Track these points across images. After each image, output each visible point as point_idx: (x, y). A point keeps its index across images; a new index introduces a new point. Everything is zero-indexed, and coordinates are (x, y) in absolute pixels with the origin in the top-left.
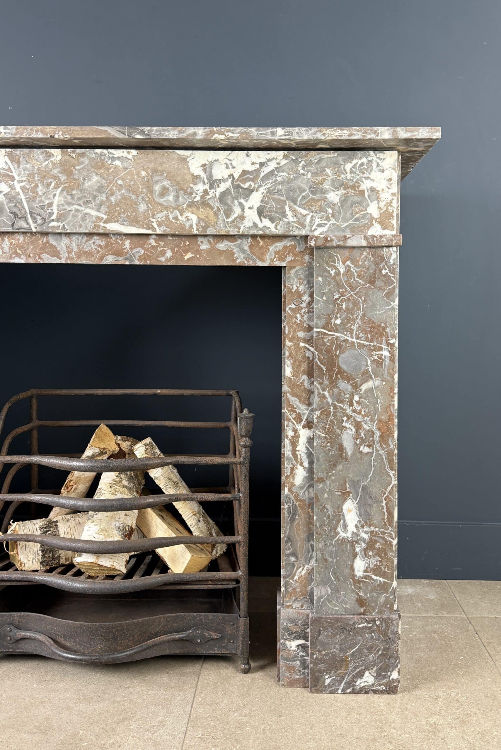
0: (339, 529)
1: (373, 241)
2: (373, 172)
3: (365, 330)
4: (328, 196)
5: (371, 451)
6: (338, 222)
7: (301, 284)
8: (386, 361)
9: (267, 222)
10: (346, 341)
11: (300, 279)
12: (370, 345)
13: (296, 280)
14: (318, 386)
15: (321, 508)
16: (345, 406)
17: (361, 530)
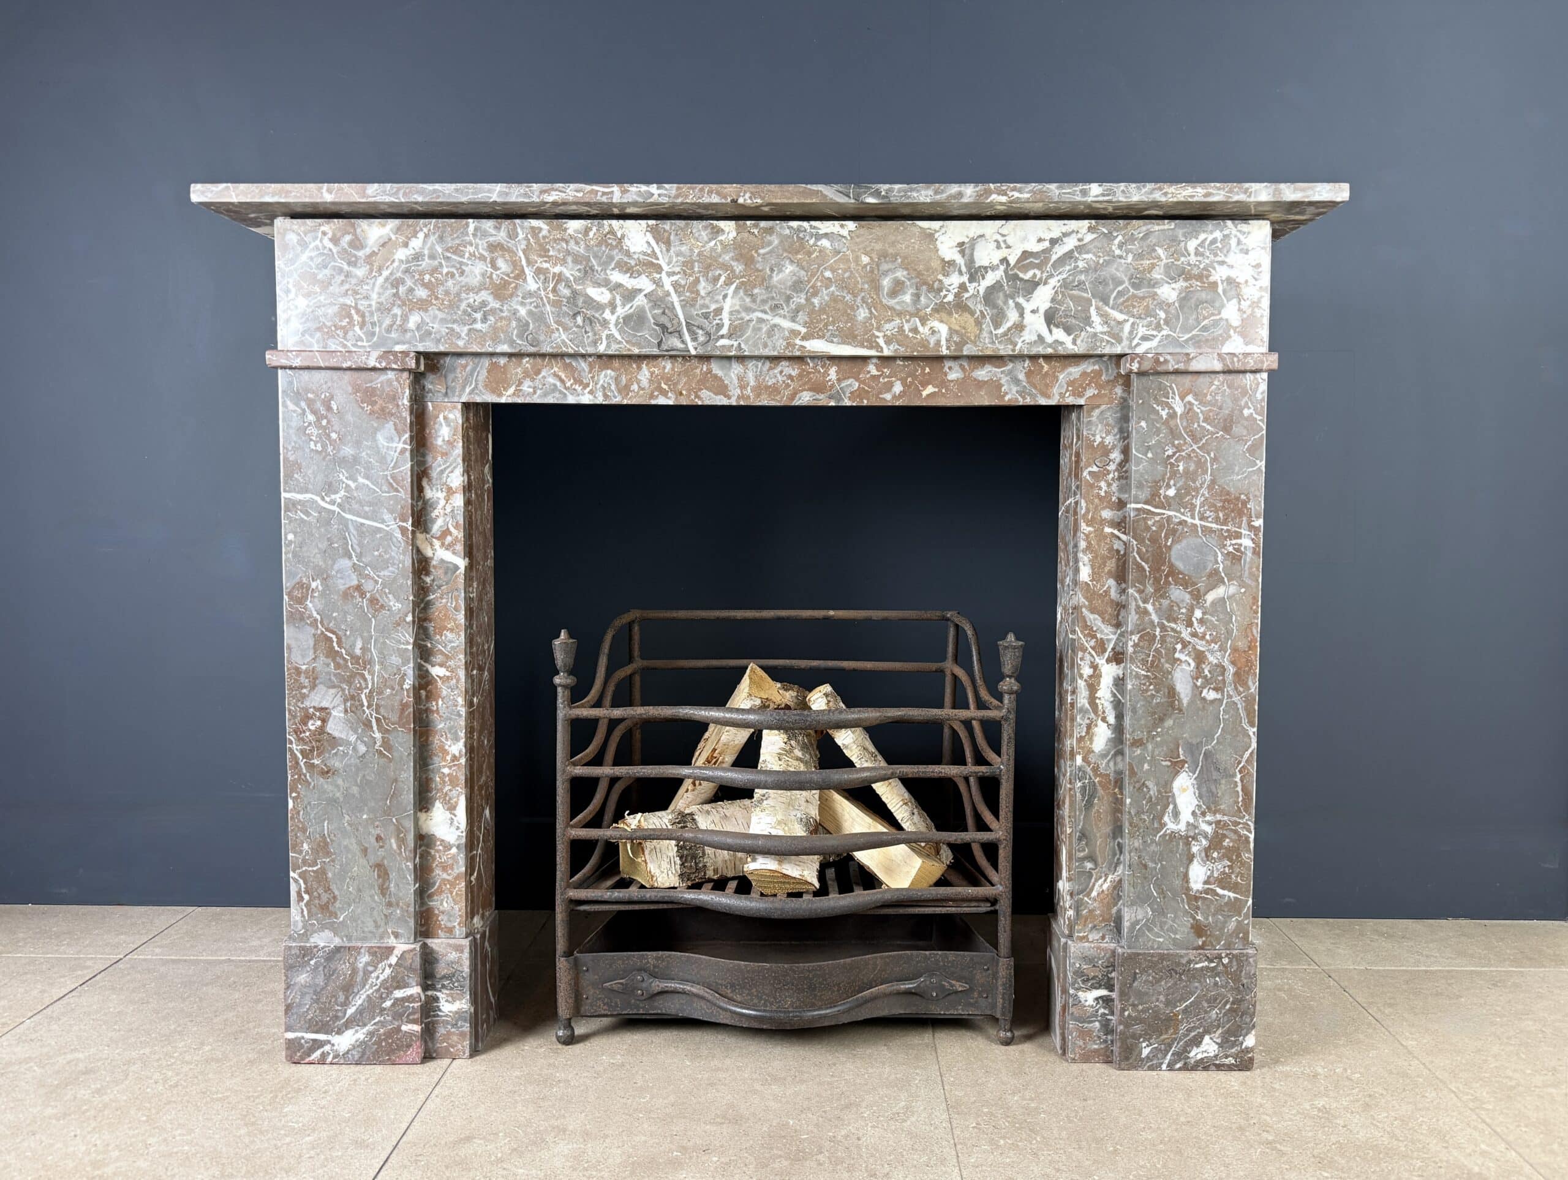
0: (1166, 819)
1: (1233, 362)
2: (1231, 254)
3: (1214, 506)
4: (1159, 291)
5: (1219, 696)
6: (1175, 332)
7: (1108, 433)
8: (1246, 554)
9: (1059, 334)
10: (1182, 523)
11: (1107, 425)
12: (1222, 529)
13: (1100, 426)
14: (1137, 595)
15: (1137, 785)
16: (1180, 627)
17: (1201, 820)
